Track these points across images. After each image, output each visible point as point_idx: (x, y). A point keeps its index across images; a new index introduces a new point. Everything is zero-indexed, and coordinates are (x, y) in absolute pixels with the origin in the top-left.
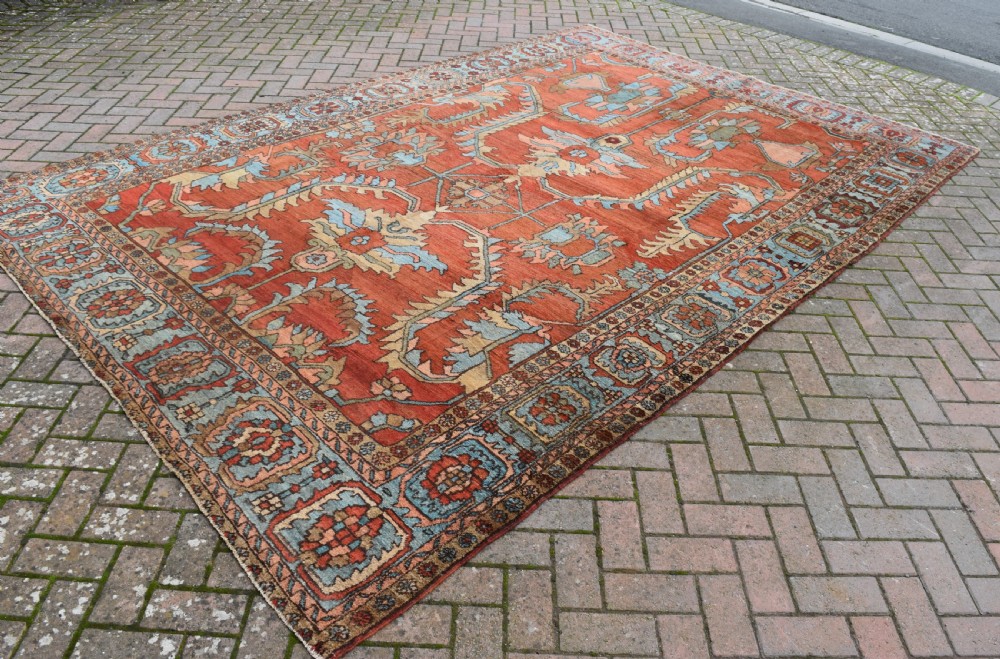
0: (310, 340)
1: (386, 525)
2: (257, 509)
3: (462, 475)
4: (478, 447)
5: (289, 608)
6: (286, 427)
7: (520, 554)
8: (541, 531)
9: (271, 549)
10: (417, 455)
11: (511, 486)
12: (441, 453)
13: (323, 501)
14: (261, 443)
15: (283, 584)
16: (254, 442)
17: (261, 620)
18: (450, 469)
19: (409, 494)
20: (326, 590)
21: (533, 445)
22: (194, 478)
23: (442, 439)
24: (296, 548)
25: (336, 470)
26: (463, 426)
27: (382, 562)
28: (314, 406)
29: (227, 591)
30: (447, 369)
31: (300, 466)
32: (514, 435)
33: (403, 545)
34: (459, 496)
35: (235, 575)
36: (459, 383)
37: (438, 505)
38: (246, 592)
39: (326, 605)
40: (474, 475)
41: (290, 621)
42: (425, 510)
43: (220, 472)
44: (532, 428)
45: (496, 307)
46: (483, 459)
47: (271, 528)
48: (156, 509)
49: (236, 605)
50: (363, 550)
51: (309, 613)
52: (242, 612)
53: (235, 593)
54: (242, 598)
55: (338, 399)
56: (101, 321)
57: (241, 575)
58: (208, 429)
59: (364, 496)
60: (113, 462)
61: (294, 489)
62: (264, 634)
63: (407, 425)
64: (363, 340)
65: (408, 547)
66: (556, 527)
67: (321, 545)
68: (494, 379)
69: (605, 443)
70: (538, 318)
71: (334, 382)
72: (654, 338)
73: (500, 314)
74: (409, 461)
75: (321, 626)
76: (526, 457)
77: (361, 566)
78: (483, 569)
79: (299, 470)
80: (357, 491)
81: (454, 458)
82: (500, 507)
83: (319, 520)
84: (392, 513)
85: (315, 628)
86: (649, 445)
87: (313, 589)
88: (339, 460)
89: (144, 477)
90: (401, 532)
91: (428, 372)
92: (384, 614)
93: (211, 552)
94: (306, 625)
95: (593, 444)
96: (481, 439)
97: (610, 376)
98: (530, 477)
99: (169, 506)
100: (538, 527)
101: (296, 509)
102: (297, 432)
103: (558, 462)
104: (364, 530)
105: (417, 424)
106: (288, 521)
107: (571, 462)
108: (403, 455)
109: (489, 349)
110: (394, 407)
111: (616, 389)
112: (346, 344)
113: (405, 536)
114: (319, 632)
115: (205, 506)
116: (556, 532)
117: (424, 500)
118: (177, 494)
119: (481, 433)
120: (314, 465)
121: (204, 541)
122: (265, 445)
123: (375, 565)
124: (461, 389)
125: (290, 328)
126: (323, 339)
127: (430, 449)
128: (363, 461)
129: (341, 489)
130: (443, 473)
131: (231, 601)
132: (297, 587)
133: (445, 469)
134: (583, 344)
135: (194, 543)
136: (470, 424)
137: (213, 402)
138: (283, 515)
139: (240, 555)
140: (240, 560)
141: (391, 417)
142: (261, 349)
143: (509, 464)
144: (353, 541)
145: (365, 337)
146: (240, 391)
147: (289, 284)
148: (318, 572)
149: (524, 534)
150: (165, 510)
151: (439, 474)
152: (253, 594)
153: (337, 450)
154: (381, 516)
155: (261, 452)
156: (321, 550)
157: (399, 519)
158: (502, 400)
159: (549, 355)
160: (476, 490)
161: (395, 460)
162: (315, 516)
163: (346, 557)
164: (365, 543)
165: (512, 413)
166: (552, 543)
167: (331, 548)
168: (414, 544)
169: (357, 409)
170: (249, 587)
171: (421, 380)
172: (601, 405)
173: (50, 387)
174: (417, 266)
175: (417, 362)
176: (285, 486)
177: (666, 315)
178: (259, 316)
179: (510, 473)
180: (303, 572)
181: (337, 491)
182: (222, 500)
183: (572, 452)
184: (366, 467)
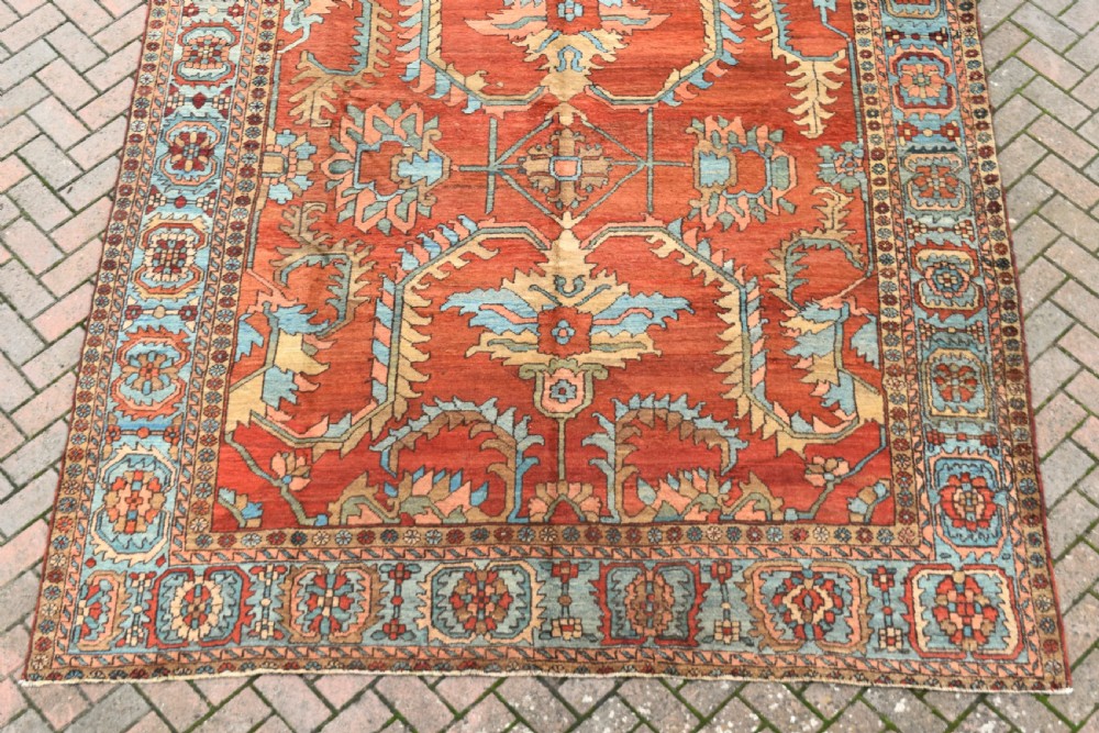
0: (700, 484)
1: (978, 578)
2: (891, 648)
3: (969, 495)
4: (950, 463)
5: (1009, 682)
6: (806, 573)
7: (1078, 521)
8: (1068, 492)
9: (942, 663)
10: (922, 508)
11: (1007, 472)
12: (935, 492)
13: (917, 601)
14: (812, 603)
15: (983, 673)
16: (808, 606)
17: (1010, 707)
18: (956, 498)
19: (958, 541)
20: (1009, 651)
21: (982, 427)
22: (820, 671)
23: (920, 481)
24: (952, 646)
25: (891, 573)
26: (917, 455)
27: (1007, 602)
28: (797, 536)
29: (967, 712)
30: (839, 413)
31: (864, 592)
32: (960, 430)
33: (1004, 580)
34: (988, 513)
35: (955, 699)
36: (866, 421)
37: (985, 532)
38: (977, 702)
39: (1022, 660)
40: (977, 488)
41: (1020, 688)
42: (981, 542)
43: (826, 649)
44: (963, 413)
45: (788, 313)
46: (965, 469)
47: (919, 651)
48: (840, 713)
49: (983, 714)
50: (987, 606)
51: (1021, 673)
52: (994, 715)
53: (972, 708)
54: (981, 707)
55: (802, 516)
56: (503, 628)
57: (958, 696)
58: (761, 628)
59: (936, 572)
60: (756, 717)
61: (889, 613)
62: (1024, 713)
63: (881, 491)
64: (737, 444)
65: (1010, 579)
66: (1073, 481)
67: (963, 630)
68: (882, 390)
69: (1022, 382)
70: (832, 295)
71: (777, 503)
72: (938, 239)
73: (799, 318)
74: (923, 518)
75: (1039, 673)
76: (989, 441)
77: (1002, 617)
78: (1073, 551)
79: (868, 595)
80: (925, 572)
81: (947, 487)
82: (1023, 497)
83: (934, 616)
84: (968, 567)
85: (1038, 678)
86: (1046, 356)
87: (1002, 660)
88: (880, 563)
89: (793, 703)
90: (990, 573)
91: (828, 429)
92: (1057, 633)
93: (919, 702)
94: (1030, 682)
95: (1017, 390)
96: (943, 454)
97: (954, 312)
98: (1011, 455)
99: (844, 704)
100: (1063, 492)
101: (912, 625)
102: (820, 569)
103: (1013, 426)
104: (969, 594)
105: (887, 483)
106: (920, 636)
107: (1020, 418)
108: (913, 519)
109: (839, 364)
110: (851, 485)
111: (971, 321)
112: (734, 461)
113: (997, 573)
114: (1043, 678)
115: (859, 680)
116: (1075, 485)
117: (971, 537)
118: (834, 691)
119: (937, 449)
120: (870, 582)
121: (903, 700)
122: (817, 602)
123: (1007, 608)
124: (872, 425)
125: (664, 486)
126: (708, 472)
127: (924, 496)
128: (897, 548)
129: (914, 581)
130: (956, 505)
131: (978, 715)
132: (993, 668)
133: (953, 502)
134: (896, 294)
135: (900, 707)
136: (921, 448)
137: (726, 606)
138: (912, 636)
139: (933, 685)
140: (937, 688)
141: (861, 495)
142: (675, 527)
143: (985, 457)
144: (974, 607)
145: (736, 440)
146: (728, 578)
147: (586, 442)
148: (987, 646)
149: (1062, 505)
150: (845, 708)
151: (955, 510)
152: (982, 698)
153: (867, 558)
154: (966, 576)
155: (822, 609)
156: (967, 631)
157: (977, 565)
158: (913, 406)
159: (889, 330)
160: (993, 497)
161: (914, 527)
162: (929, 615)
163: (986, 622)
164: (983, 601)
165: (935, 411)
166: (1083, 494)
167: (970, 625)
168: (1010, 572)
169: (827, 510)
170: (974, 698)
171: (834, 441)
172: (981, 347)
173: (596, 717)
174: (658, 320)
175: (808, 427)
176: (879, 616)
177: (914, 203)
178: (619, 498)
179: (995, 465)
180: (981, 656)
181: (915, 586)
182: (860, 665)
183: (1011, 410)
184: (906, 551)
